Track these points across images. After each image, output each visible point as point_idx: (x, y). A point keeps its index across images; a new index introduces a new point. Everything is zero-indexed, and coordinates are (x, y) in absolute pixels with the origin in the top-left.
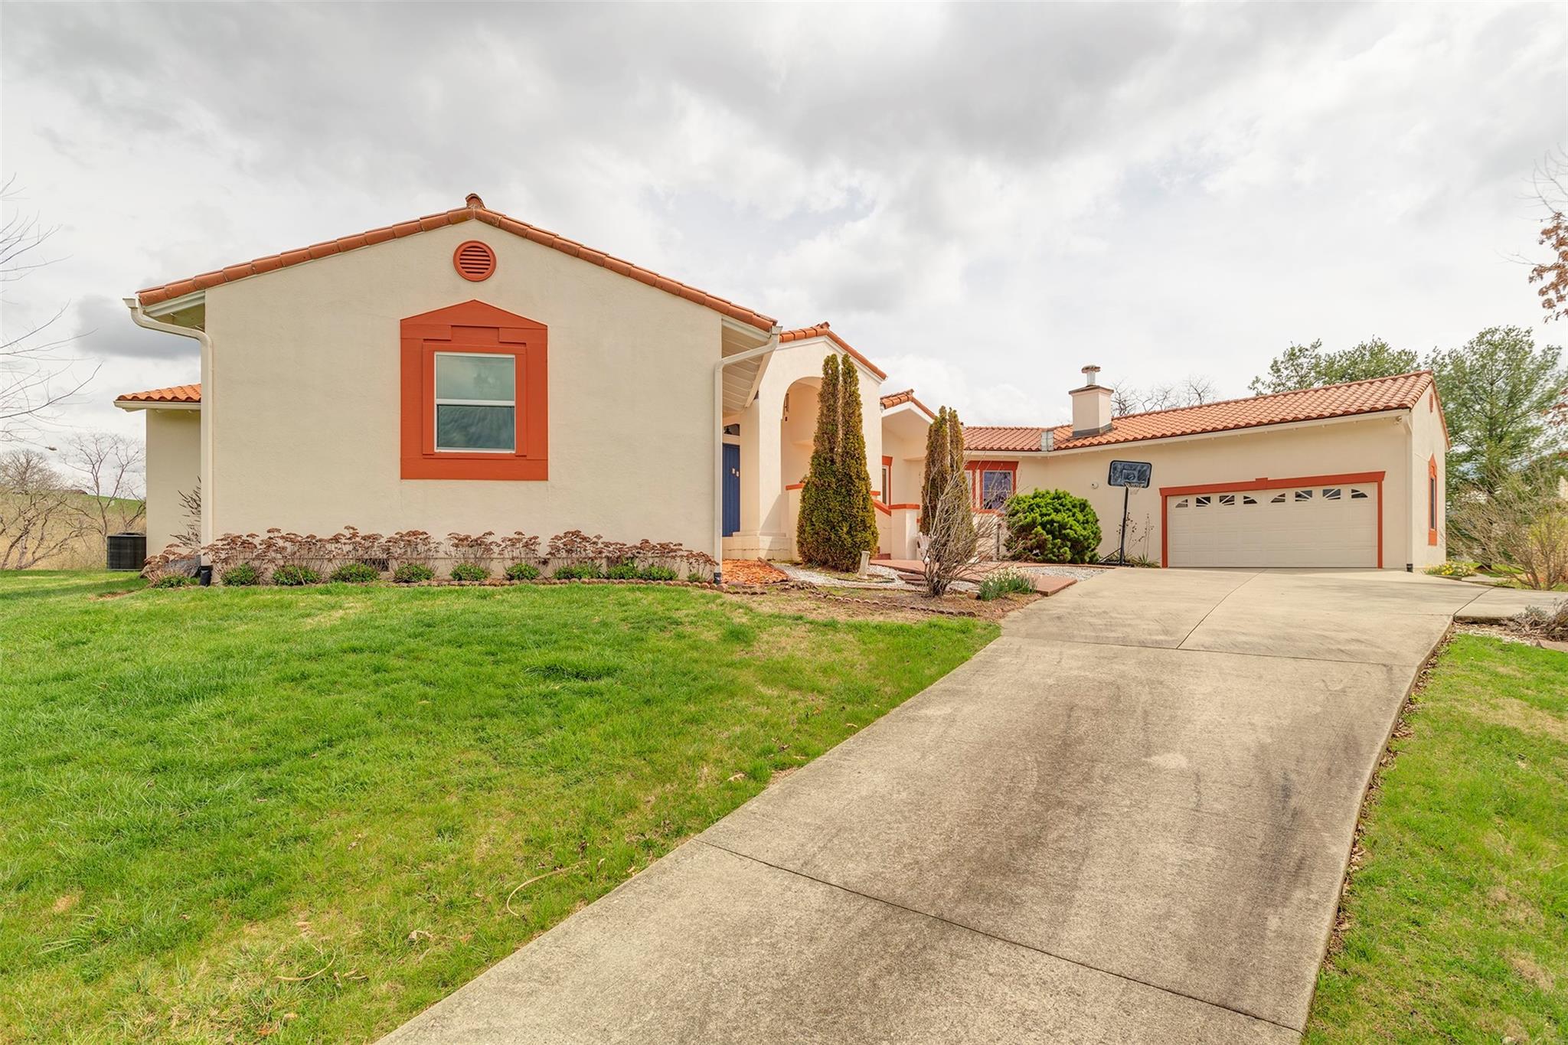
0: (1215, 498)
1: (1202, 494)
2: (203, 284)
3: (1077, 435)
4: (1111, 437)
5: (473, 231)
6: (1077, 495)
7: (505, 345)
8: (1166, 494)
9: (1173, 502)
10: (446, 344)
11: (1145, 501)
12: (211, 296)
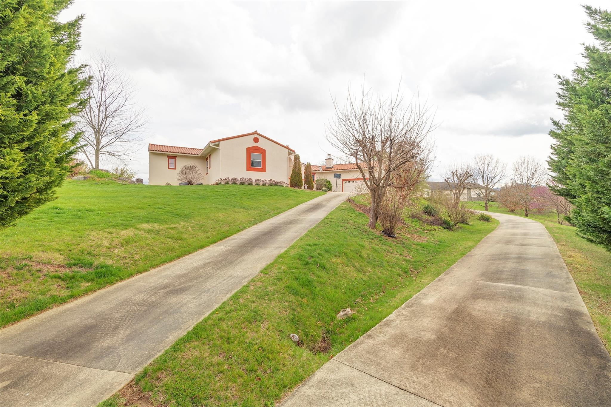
0: (351, 182)
1: (349, 181)
2: (220, 141)
3: (327, 168)
4: (333, 169)
5: (256, 136)
6: (328, 180)
7: (260, 152)
8: (343, 180)
9: (344, 182)
10: (252, 152)
11: (340, 181)
12: (221, 143)
